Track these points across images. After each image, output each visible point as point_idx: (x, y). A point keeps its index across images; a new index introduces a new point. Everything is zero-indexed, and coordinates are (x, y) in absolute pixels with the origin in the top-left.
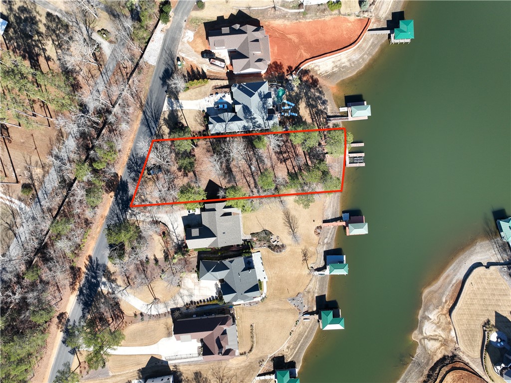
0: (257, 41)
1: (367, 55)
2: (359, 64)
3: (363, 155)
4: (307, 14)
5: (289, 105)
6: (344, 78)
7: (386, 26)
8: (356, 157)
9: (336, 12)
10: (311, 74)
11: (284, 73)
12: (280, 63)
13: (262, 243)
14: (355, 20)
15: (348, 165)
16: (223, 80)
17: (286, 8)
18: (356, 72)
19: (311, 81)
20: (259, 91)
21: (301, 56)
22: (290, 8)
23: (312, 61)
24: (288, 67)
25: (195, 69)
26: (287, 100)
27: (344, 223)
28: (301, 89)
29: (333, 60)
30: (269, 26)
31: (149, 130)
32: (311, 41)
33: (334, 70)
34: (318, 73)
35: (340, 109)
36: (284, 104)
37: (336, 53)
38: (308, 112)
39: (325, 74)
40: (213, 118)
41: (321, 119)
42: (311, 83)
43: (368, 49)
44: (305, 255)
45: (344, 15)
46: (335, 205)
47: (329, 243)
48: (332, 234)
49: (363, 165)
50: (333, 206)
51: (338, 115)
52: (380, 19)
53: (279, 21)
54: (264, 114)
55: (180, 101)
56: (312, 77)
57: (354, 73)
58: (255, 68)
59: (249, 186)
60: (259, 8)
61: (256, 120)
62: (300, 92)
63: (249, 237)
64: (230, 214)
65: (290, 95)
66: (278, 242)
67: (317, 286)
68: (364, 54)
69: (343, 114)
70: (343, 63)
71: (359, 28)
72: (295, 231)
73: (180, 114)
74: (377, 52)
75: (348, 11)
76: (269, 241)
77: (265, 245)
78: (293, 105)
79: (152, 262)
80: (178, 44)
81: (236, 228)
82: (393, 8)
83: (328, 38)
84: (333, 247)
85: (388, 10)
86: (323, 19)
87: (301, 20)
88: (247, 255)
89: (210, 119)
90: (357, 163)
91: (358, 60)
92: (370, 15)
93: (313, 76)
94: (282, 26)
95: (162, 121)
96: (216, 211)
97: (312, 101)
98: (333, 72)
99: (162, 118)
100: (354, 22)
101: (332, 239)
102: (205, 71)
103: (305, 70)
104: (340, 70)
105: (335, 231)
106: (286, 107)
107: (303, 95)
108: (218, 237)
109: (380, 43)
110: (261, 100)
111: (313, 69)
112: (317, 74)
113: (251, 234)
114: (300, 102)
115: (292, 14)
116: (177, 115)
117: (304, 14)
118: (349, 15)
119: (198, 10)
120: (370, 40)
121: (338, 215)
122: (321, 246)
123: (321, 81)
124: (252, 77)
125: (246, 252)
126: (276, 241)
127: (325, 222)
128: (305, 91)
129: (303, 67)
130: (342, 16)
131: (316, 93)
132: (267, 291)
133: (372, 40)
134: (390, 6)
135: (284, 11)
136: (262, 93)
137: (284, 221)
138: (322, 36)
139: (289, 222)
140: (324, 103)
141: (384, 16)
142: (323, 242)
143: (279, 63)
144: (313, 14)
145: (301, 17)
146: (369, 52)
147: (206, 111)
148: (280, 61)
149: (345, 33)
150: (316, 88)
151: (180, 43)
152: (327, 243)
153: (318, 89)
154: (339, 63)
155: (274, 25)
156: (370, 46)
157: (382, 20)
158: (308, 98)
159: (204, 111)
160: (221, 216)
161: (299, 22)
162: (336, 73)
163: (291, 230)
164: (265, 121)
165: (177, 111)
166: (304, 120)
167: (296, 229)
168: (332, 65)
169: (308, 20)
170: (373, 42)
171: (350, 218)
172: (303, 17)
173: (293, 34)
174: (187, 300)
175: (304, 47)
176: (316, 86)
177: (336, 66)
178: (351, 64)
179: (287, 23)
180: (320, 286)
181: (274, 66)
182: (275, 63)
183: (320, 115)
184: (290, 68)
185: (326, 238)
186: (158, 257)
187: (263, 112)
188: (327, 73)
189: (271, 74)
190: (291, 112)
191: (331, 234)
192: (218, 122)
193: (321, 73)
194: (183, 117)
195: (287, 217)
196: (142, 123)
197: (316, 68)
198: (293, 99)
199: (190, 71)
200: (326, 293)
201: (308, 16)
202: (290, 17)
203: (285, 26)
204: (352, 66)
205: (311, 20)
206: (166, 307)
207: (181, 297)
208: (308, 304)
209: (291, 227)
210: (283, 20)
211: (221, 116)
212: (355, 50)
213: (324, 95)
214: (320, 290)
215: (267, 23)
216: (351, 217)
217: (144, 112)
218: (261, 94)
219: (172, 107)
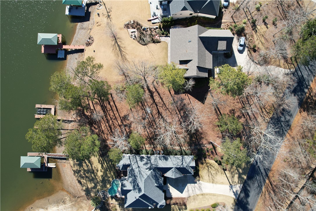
3: (37, 116)
27: (64, 47)
35: (55, 166)
40: (190, 173)
44: (109, 16)
47: (81, 28)
79: (269, 21)
81: (175, 47)
90: (44, 108)
96: (197, 67)
101: (78, 33)
105: (74, 41)
108: (197, 37)
113: (160, 42)
147: (196, 180)
159: (199, 181)
160: (191, 60)
167: (113, 44)
192: (185, 168)
211: (180, 175)
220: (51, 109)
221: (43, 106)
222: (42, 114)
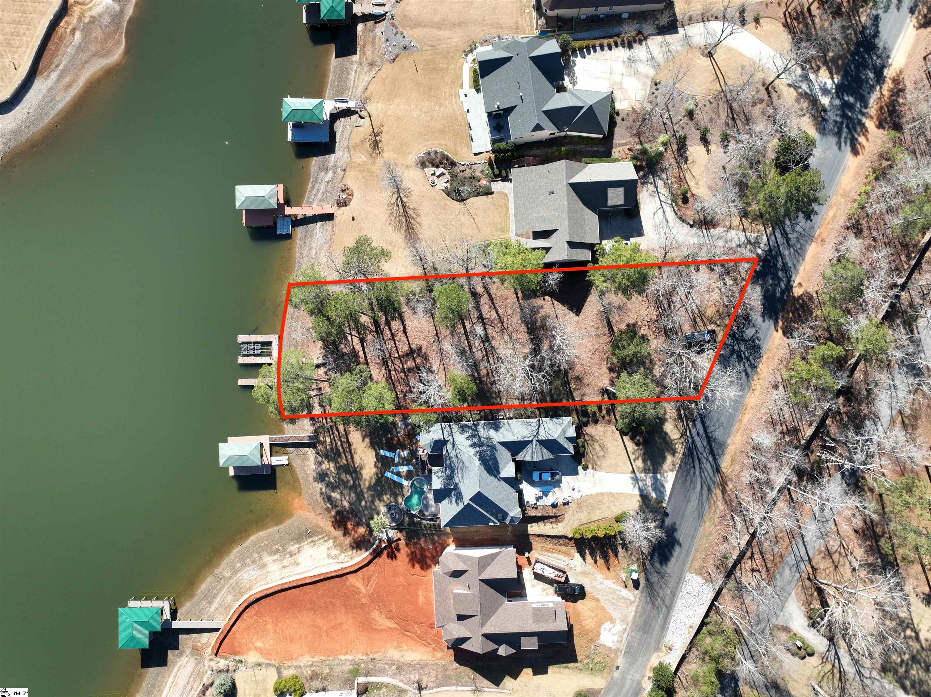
0: (461, 618)
1: (224, 577)
2: (241, 557)
3: (242, 360)
4: (350, 671)
5: (398, 474)
6: (276, 528)
7: (181, 636)
8: (256, 355)
9: (287, 673)
10: (348, 540)
11: (407, 545)
12: (413, 566)
13: (468, 173)
14: (245, 653)
15: (274, 339)
16: (539, 536)
17: (395, 687)
18: (249, 541)
19: (350, 526)
20: (461, 506)
21: (367, 581)
22: (387, 685)
23: (342, 569)
24: (395, 557)
25: (600, 561)
26: (401, 486)
27: (288, 211)
28: (370, 507)
29: (298, 569)
30: (434, 649)
31: (709, 430)
32: (343, 611)
33: (297, 546)
34: (331, 541)
35: (286, 462)
36: (409, 476)
37: (290, 582)
38: (357, 458)
39: (316, 538)
40: (565, 450)
41: (328, 440)
42: (349, 519)
43: (221, 589)
44: (376, 145)
45: (270, 665)
46: (305, 253)
47: (321, 170)
48: (315, 190)
49: (241, 338)
50: (310, 250)
51: (292, 449)
52: (192, 654)
53: (411, 659)
54: (453, 454)
55: (637, 492)
56: (346, 533)
57: (253, 538)
58: (468, 557)
59: (491, 299)
60: (454, 688)
61: (470, 442)
62: (373, 502)
63: (497, 186)
64: (538, 235)
65: (395, 495)
66: (433, 174)
67: (352, 76)
68: (230, 578)
69: (282, 450)
70: (277, 560)
71: (238, 636)
72: (395, 196)
73: (639, 463)
74: (202, 583)
75: (261, 673)
76: (454, 176)
77: (461, 168)
78: (388, 474)
79: (714, 137)
80: (635, 617)
81: (524, 205)
82: (163, 677)
83: (306, 618)
84: (315, 162)
85: (174, 673)
86: (316, 659)
87: (364, 657)
88: (503, 145)
89: (571, 449)
90: (255, 343)
91: (244, 565)
92: (213, 664)
93: (345, 535)
94: (405, 648)
95: (680, 448)
96: (568, 243)
97: (348, 481)
98: (299, 543)
99: (679, 456)
100: (249, 649)
101: (316, 179)
102: (577, 556)
103: (361, 550)
104: (284, 546)
105: (310, 197)
106: (404, 469)
107: (366, 495)
108: (565, 184)
109: (195, 600)
110: (456, 485)
111: (343, 551)
112: (335, 539)
113: (492, 193)
114: (374, 481)
115: (381, 672)
116: (644, 461)
117: (356, 672)
118: (260, 665)
119: (588, 691)
120: (216, 609)
121: (300, 230)
122: (339, 164)
123: (326, 524)
124: (476, 538)
125: (505, 151)
126: (438, 177)
127: (329, 217)
128: (363, 503)
129: (364, 555)
130: (273, 662)
131: (338, 497)
132: (461, 68)
133: (212, 609)
134: (170, 680)
135: (402, 681)
136: (454, 500)
137: (418, 219)
138: (321, 622)
139: (407, 217)
140: (322, 476)
141: (184, 660)
142: (335, 172)
143: (417, 566)
144: (338, 670)
145: (363, 666)
146: (219, 582)
147: (580, 468)
148: (412, 571)
149: (270, 627)
150: (339, 508)
151: (630, 619)
152: (327, 170)
153: (334, 506)
154: (285, 562)
155: (422, 649)
156: (217, 594)
157: (188, 651)
158: (355, 487)
159: (585, 468)
160: (556, 230)
161: (367, 654)
162: (293, 539)
163: (405, 200)
164: (450, 438)
165: (646, 471)
166: (367, 440)
167: (393, 201)
168: (300, 558)
169: (349, 657)
170: (210, 603)
171: (275, 223)
172: (358, 665)
173: (382, 630)
174: (639, 51)
175: (360, 600)
176: (338, 513)
177: (292, 555)
178: (260, 558)
179: (395, 654)
180: (347, 78)
181: (429, 562)
182: (425, 567)
183: (332, 449)
184: (392, 556)
185: (328, 182)
186: (701, 148)
187: (454, 459)
188: (313, 541)
189: (434, 543)
190: (393, 459)
191: (318, 190)
192: (555, 440)
193: (326, 541)
194: (632, 457)
195: (412, 228)
196: (723, 446)
197: (335, 552)
198: (390, 487)
199: (612, 559)
200: (334, 61)
201: (347, 667)
202: (387, 667)
203: (399, 647)
204: (258, 553)
205: (343, 657)
206: (687, 37)
207: (653, 58)
208: (374, 38)
209: (404, 206)
210: (402, 660)
211: (547, 455)
212: (250, 589)
213: (322, 493)
214: (347, 68)
215: (439, 654)
216: (271, 224)
217: (717, 469)
218: (457, 499)
219: (655, 479)
220: (271, 343)
221: (254, 338)
222: (251, 355)
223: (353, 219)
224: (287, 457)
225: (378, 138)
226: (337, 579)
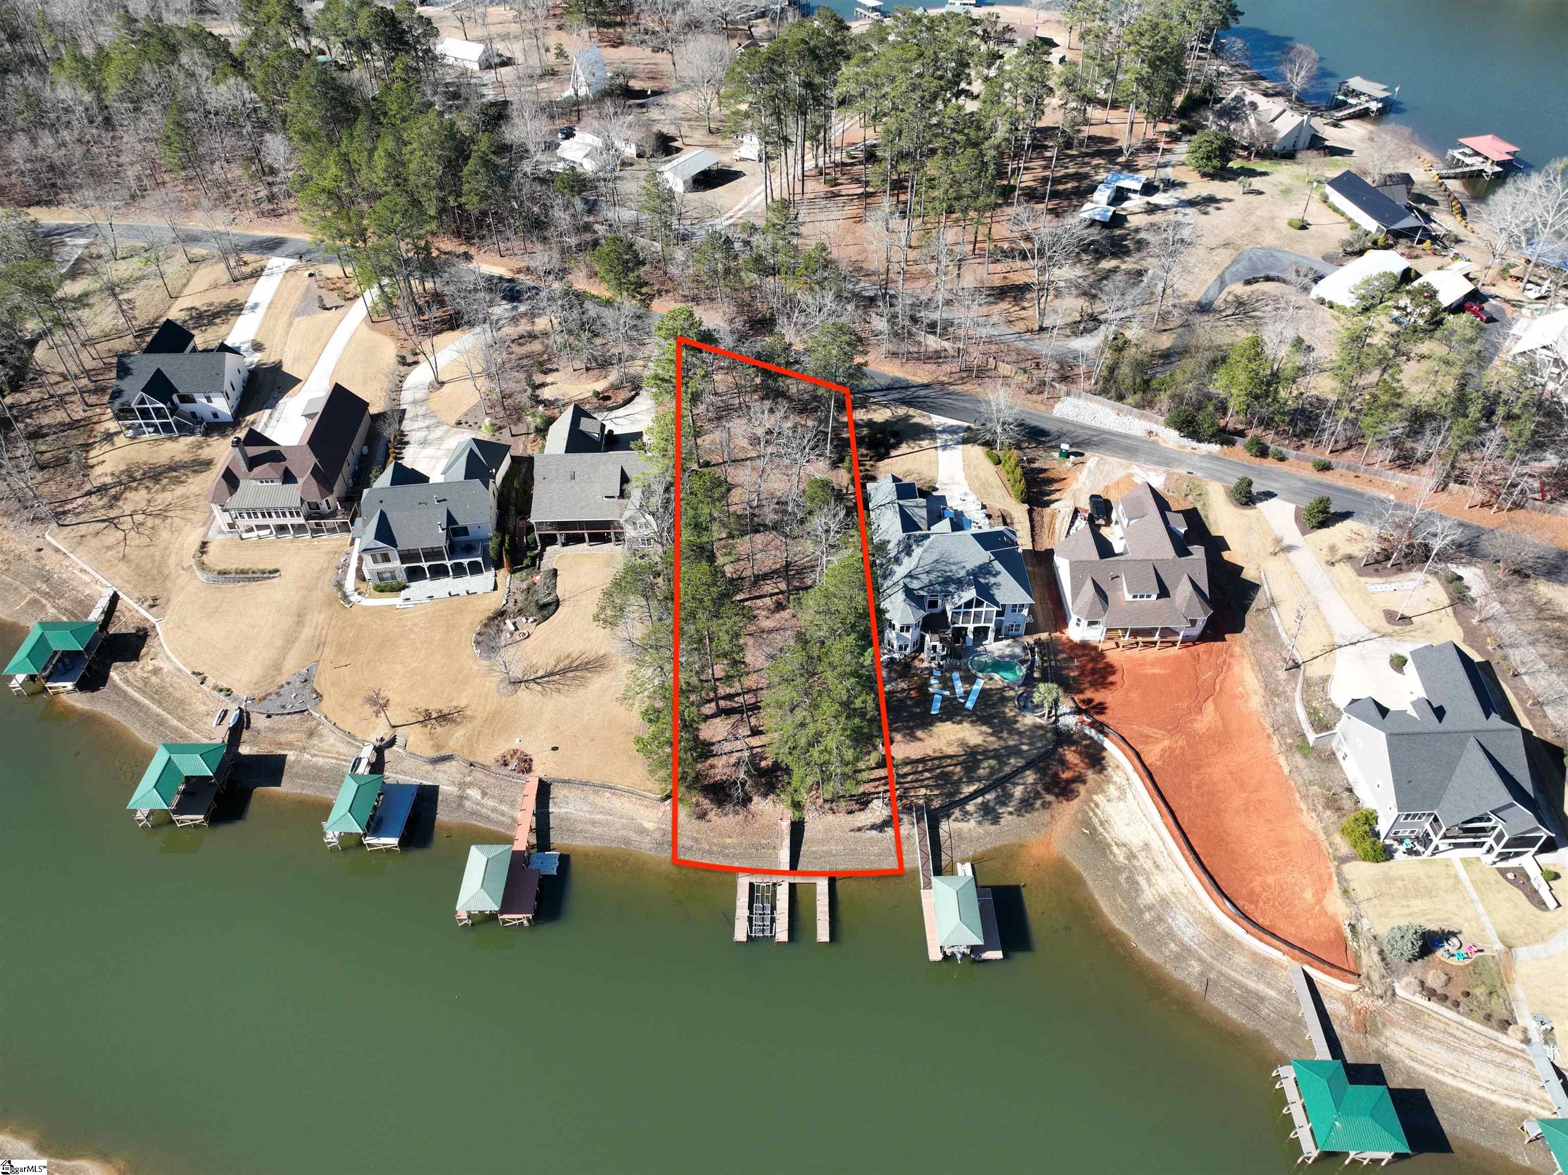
1: (1202, 974)
2: (1159, 942)
3: (782, 935)
4: (1305, 756)
5: (967, 694)
6: (1091, 884)
7: (1349, 1056)
9: (1344, 846)
10: (1090, 775)
11: (1081, 692)
12: (1112, 683)
13: (520, 597)
14: (1333, 919)
15: (745, 881)
16: (1033, 537)
17: (1303, 691)
18: (1123, 929)
19: (1066, 775)
21: (1147, 739)
22: (1307, 705)
23: (1136, 769)
24: (1101, 704)
25: (1056, 486)
26: (983, 691)
28: (1030, 738)
29: (1156, 844)
30: (1232, 656)
31: (879, 387)
32: (1208, 770)
33: (1115, 849)
34: (1095, 797)
35: (968, 866)
36: (969, 679)
37: (1180, 848)
38: (951, 751)
39: (1095, 821)
41: (923, 791)
42: (1056, 775)
43: (1228, 978)
44: (443, 718)
45: (1339, 874)
46: (598, 831)
47: (460, 805)
48: (493, 815)
49: (741, 933)
50: (594, 823)
51: (944, 857)
52: (1376, 1033)
53: (1256, 681)
54: (925, 579)
55: (960, 447)
56: (1080, 779)
57: (1116, 922)
58: (1073, 578)
60: (1280, 629)
62: (1020, 734)
63: (548, 563)
65: (1004, 700)
66: (512, 634)
67: (320, 761)
68: (1201, 960)
70: (1148, 880)
71: (1307, 935)
72: (532, 685)
73: (925, 443)
74: (1225, 1017)
75: (1361, 890)
76: (520, 612)
77: (511, 604)
78: (969, 705)
79: (541, 379)
80: (1122, 459)
82: (1449, 1096)
83: (1235, 824)
85: (1432, 1073)
86: (1304, 807)
87: (1275, 739)
88: (493, 547)
90: (750, 913)
91: (1170, 934)
92: (1375, 977)
93: (1084, 782)
94: (1241, 689)
95: (902, 411)
97: (991, 767)
98: (1109, 846)
99: (912, 411)
100: (1324, 912)
101: (473, 813)
102: (1053, 506)
103: (1103, 758)
104: (1119, 870)
105: (502, 823)
106: (960, 688)
107: (1011, 743)
108: (565, 457)
109: (1267, 1033)
110: (968, 574)
111: (1109, 780)
112: (1090, 792)
113: (556, 570)
114: (984, 728)
115: (1290, 718)
116: (923, 439)
117: (1303, 747)
118: (1346, 892)
119: (1229, 496)
120: (1269, 984)
121: (556, 838)
122: (458, 777)
123: (1068, 810)
124: (1050, 606)
125: (502, 543)
126: (517, 629)
127: (544, 790)
128: (1025, 748)
129: (1112, 750)
130: (1333, 870)
131: (1020, 787)
132: (365, 608)
133: (1271, 993)
134: (1449, 1080)
135: (1294, 690)
136: (993, 580)
137: (575, 655)
138: (1236, 802)
139: (567, 670)
140: (989, 813)
141: (1393, 1050)
142: (470, 785)
143: (1112, 679)
144: (1308, 774)
145: (1289, 741)
146: (1216, 983)
147: (935, 494)
148: (1120, 682)
149: (1270, 879)
150: (1039, 788)
151: (1123, 461)
152: (462, 798)
153: (1038, 795)
154: (1148, 865)
155: (1236, 669)
156: (1241, 986)
157: (1374, 1043)
158: (1000, 756)
159: (935, 489)
161: (1269, 736)
162: (1105, 856)
163: (540, 674)
164: (901, 583)
165: (934, 438)
166: (919, 734)
167: (539, 688)
168: (1136, 842)
169: (1282, 760)
170: (1262, 999)
171: (533, 873)
172: (1290, 747)
173: (1222, 718)
174: (413, 437)
175: (1182, 748)
176: (1048, 790)
177: (1131, 856)
178: (1150, 908)
179: (1256, 701)
180: (320, 769)
181: (1101, 665)
182: (1110, 669)
183: (937, 787)
184: (1101, 708)
185: (484, 794)
186: (548, 388)
187: (933, 576)
188: (1102, 824)
189: (1071, 659)
190: (944, 699)
191: (494, 810)
193: (1097, 805)
194: (917, 449)
195: (588, 663)
196: (896, 380)
197: (1112, 790)
198: (993, 706)
199: (1049, 475)
200: (285, 788)
201: (1298, 759)
202: (1279, 710)
203: (1244, 697)
204: (1141, 912)
205: (1286, 770)
206: (414, 402)
208: (271, 730)
209: (552, 674)
210: (1261, 692)
212: (1211, 921)
213: (1019, 812)
214: (304, 768)
215: (1237, 650)
216: (537, 878)
217: (927, 386)
218: (989, 573)
219: (940, 432)
223: (555, 749)
224: (959, 865)
225: (434, 715)
226: (1156, 779)
